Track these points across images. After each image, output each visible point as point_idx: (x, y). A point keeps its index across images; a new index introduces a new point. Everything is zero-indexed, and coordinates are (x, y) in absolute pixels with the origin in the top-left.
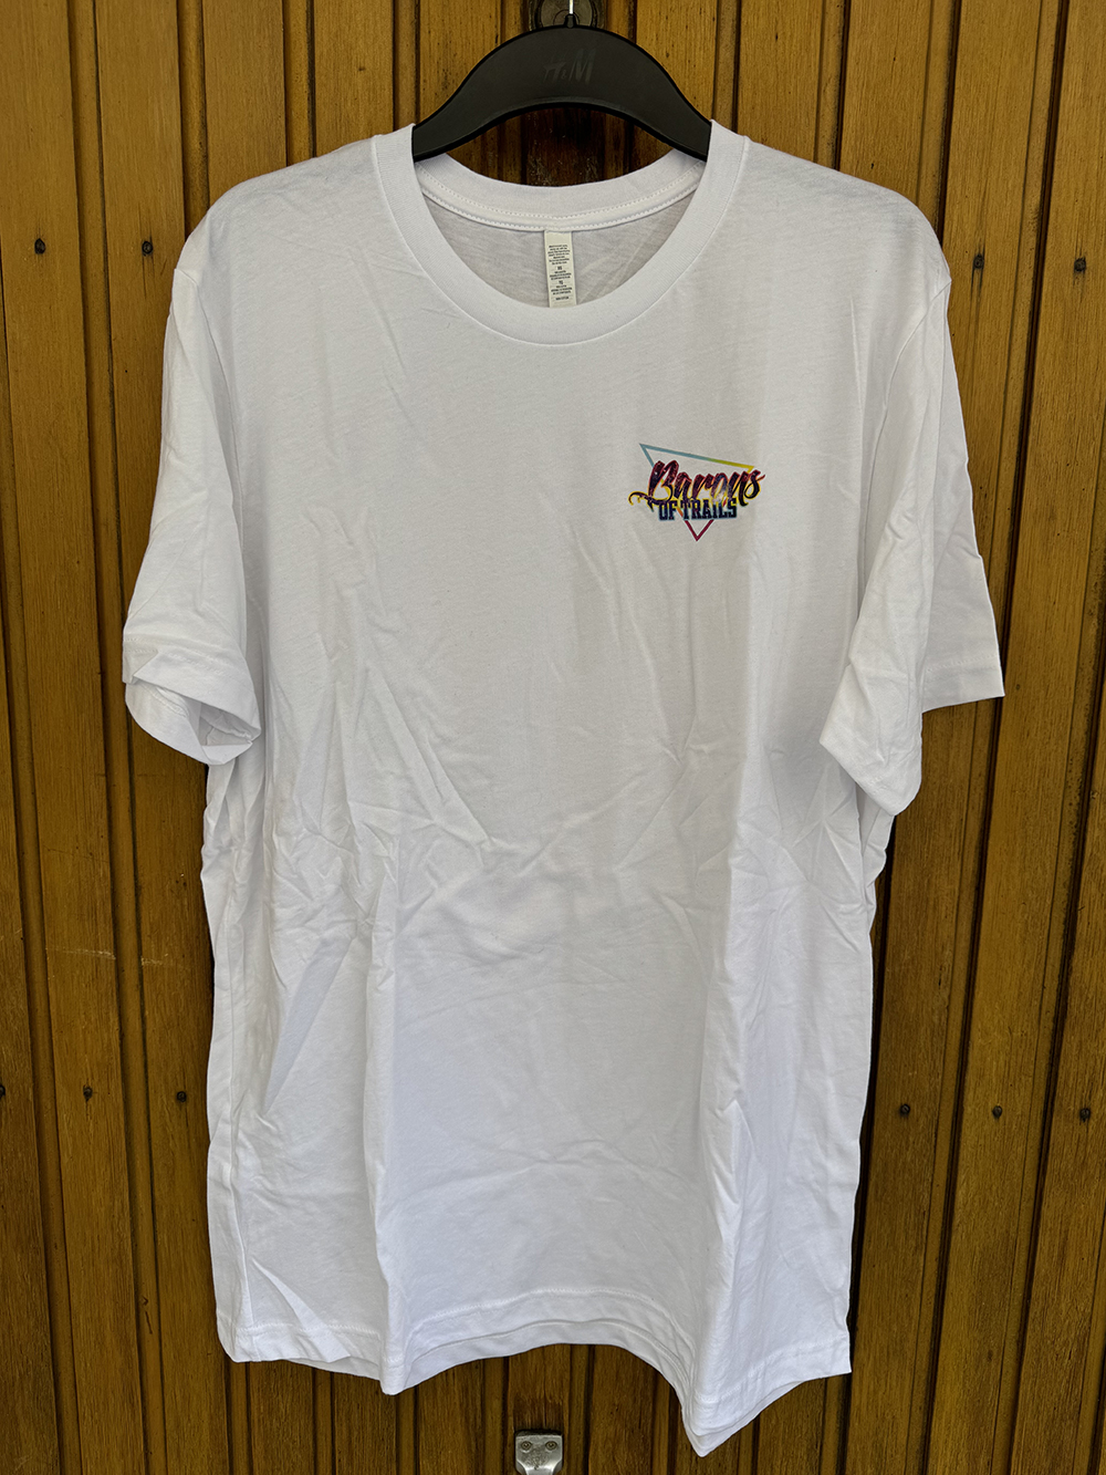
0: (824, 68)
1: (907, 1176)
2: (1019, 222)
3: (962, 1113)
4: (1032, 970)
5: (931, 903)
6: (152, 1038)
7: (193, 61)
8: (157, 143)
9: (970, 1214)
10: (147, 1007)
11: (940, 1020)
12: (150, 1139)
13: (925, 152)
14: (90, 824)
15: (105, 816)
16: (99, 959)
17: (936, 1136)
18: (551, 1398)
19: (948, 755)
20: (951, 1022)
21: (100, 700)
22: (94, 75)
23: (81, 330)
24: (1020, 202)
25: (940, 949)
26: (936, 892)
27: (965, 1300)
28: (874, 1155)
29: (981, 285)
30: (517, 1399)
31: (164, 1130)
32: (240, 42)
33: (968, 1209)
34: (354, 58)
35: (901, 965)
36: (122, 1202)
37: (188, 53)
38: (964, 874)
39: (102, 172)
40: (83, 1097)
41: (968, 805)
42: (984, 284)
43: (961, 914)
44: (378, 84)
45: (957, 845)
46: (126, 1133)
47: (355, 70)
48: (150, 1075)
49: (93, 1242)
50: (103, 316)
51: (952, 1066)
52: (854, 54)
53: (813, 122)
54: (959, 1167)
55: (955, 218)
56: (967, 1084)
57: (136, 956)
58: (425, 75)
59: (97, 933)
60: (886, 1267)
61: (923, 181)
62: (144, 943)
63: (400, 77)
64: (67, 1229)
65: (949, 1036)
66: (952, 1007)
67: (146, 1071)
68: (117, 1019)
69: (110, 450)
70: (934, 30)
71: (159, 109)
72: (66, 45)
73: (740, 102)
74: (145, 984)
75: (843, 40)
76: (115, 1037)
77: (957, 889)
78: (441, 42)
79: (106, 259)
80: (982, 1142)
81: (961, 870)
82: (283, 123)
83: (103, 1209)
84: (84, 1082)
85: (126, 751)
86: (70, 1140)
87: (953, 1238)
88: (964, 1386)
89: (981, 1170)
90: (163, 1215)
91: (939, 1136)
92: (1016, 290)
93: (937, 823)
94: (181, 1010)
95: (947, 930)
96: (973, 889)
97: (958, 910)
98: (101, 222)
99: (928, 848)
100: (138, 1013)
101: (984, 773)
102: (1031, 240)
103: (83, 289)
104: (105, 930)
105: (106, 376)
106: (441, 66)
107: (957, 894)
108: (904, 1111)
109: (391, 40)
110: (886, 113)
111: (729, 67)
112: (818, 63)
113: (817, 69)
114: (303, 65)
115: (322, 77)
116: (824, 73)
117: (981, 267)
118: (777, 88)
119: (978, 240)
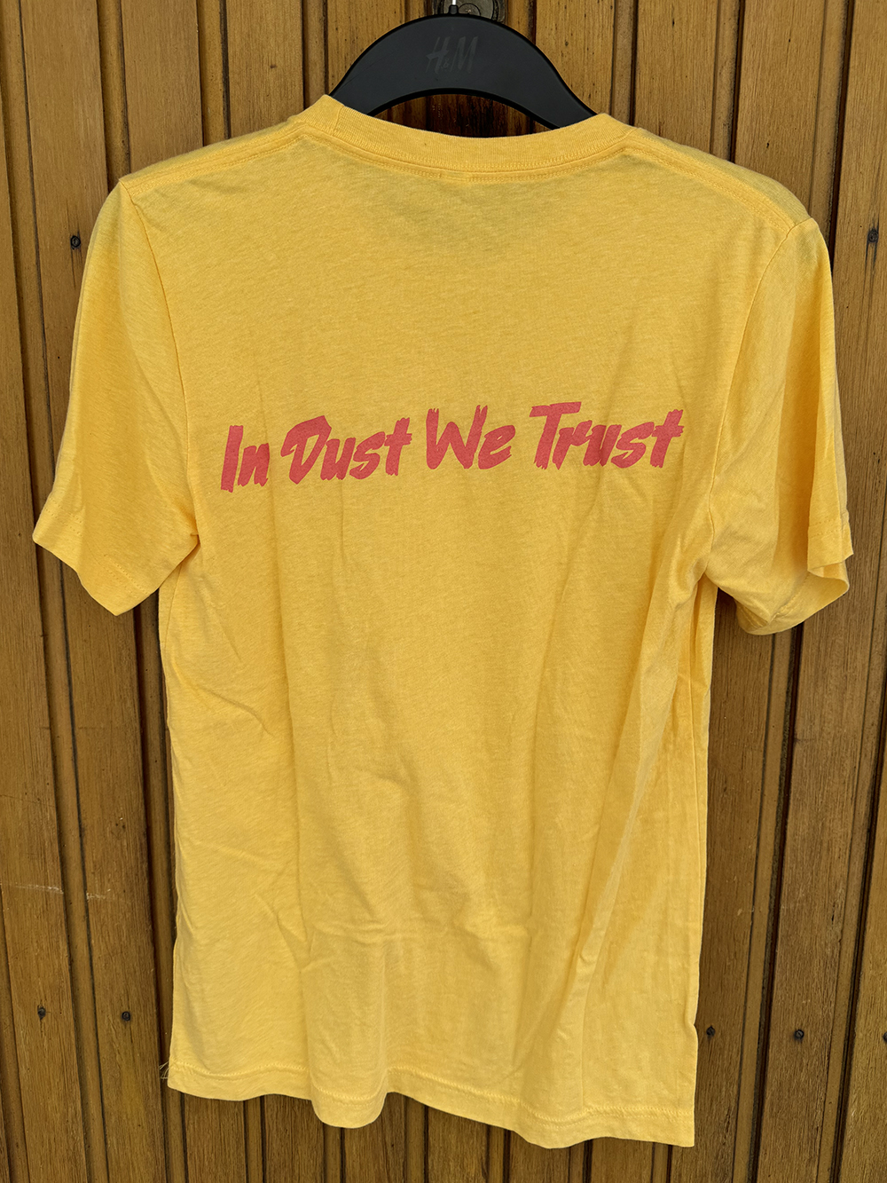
0: (720, 51)
1: (800, 1095)
3: (854, 1038)
5: (825, 845)
6: (98, 964)
7: (115, 63)
8: (82, 143)
9: (860, 1131)
10: (93, 936)
11: (833, 952)
12: (98, 1053)
13: (819, 132)
14: (37, 772)
15: (50, 765)
16: (48, 893)
17: (829, 1059)
19: (842, 707)
20: (843, 953)
21: (43, 660)
22: (23, 79)
23: (17, 320)
25: (833, 887)
26: (829, 835)
28: (769, 1075)
29: (875, 259)
31: (111, 1046)
32: (158, 46)
33: (859, 1125)
34: (266, 56)
35: (795, 903)
36: (75, 1109)
37: (109, 57)
38: (857, 817)
39: (32, 171)
40: (37, 1016)
41: (861, 754)
42: (878, 257)
43: (853, 853)
44: (289, 80)
45: (850, 790)
46: (77, 1048)
47: (266, 67)
48: (97, 997)
49: (50, 1143)
50: (36, 306)
51: (844, 995)
52: (749, 37)
53: (710, 105)
54: (851, 1087)
55: (850, 194)
56: (859, 1011)
57: (82, 890)
58: (333, 70)
59: (46, 871)
61: (817, 159)
62: (89, 880)
63: (310, 73)
64: (27, 1132)
65: (841, 968)
66: (844, 938)
67: (94, 993)
68: (66, 947)
69: (46, 430)
70: (829, 11)
71: (83, 111)
73: (638, 86)
74: (91, 916)
75: (738, 24)
76: (65, 963)
77: (850, 832)
78: (348, 39)
79: (38, 253)
80: (872, 1064)
81: (854, 814)
82: (200, 120)
83: (58, 1115)
84: (38, 1003)
85: (68, 705)
86: (27, 1054)
87: (845, 1151)
89: (872, 1091)
90: (112, 1121)
91: (831, 1058)
93: (832, 770)
94: (124, 939)
95: (840, 870)
96: (865, 831)
97: (850, 851)
98: (32, 218)
99: (822, 794)
100: (86, 941)
101: (876, 723)
103: (17, 282)
104: (53, 867)
105: (41, 362)
107: (849, 837)
108: (798, 1035)
109: (300, 38)
110: (782, 93)
111: (626, 53)
112: (714, 47)
113: (713, 54)
114: (218, 64)
115: (236, 76)
116: (720, 57)
117: (876, 241)
118: (674, 73)
119: (873, 215)
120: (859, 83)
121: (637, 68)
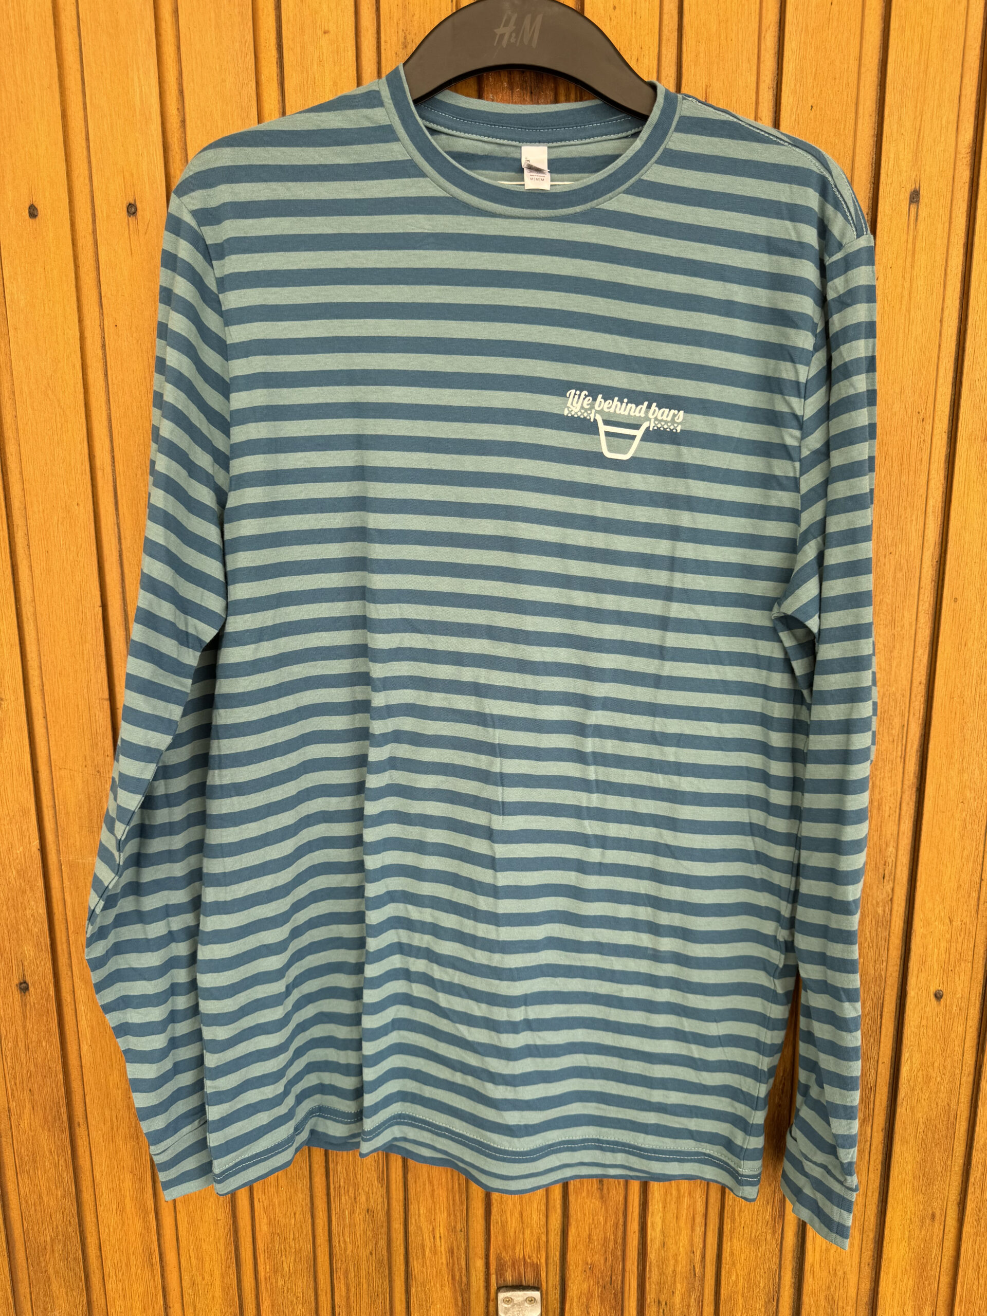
0: (764, 15)
2: (953, 157)
3: (906, 997)
4: (971, 864)
8: (138, 110)
9: (913, 1090)
11: (884, 911)
13: (862, 94)
14: (97, 744)
15: (110, 737)
18: (529, 1258)
19: (891, 665)
20: (894, 912)
21: (102, 629)
22: (78, 48)
23: (73, 289)
24: (954, 138)
25: (884, 846)
27: (910, 1167)
29: (917, 219)
30: (499, 1258)
32: (212, 12)
33: (912, 1084)
34: (319, 22)
38: (906, 775)
39: (87, 139)
41: (909, 712)
42: (920, 217)
43: (903, 813)
44: (342, 45)
45: (899, 749)
47: (320, 33)
49: (112, 1120)
50: (93, 275)
51: (896, 955)
53: (755, 68)
54: (904, 1047)
55: (892, 156)
56: (910, 970)
58: (385, 35)
61: (860, 121)
63: (363, 39)
64: (88, 1110)
65: (893, 925)
66: (895, 898)
69: (103, 399)
71: (139, 78)
72: (50, 21)
77: (899, 790)
78: (400, 5)
79: (94, 221)
80: (924, 1022)
81: (903, 773)
82: (254, 86)
83: (120, 1092)
87: (899, 1111)
88: (909, 1245)
91: (884, 1018)
92: (950, 223)
95: (890, 829)
96: (914, 789)
97: (900, 809)
98: (88, 187)
101: (924, 681)
102: (964, 174)
103: (74, 250)
105: (98, 331)
106: (401, 26)
107: (899, 795)
110: (825, 56)
111: (672, 17)
112: (758, 11)
113: (758, 18)
114: (271, 30)
115: (290, 41)
116: (764, 21)
117: (918, 202)
118: (720, 37)
119: (914, 176)
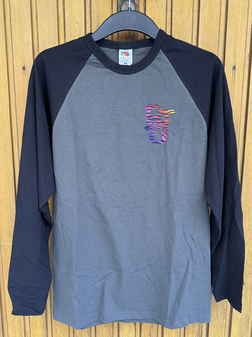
2: (244, 58)
7: (35, 22)
8: (26, 42)
13: (220, 41)
14: (12, 212)
21: (14, 181)
22: (10, 26)
23: (8, 89)
24: (244, 53)
27: (236, 331)
29: (235, 74)
32: (47, 17)
34: (75, 20)
37: (33, 20)
39: (12, 50)
42: (236, 73)
44: (81, 26)
47: (75, 23)
49: (13, 317)
50: (13, 85)
52: (201, 16)
53: (191, 34)
55: (228, 57)
58: (93, 24)
60: (216, 324)
61: (219, 48)
63: (87, 25)
64: (7, 314)
69: (15, 118)
70: (221, 10)
71: (26, 34)
72: (3, 19)
73: (172, 29)
75: (198, 13)
78: (97, 16)
79: (14, 71)
82: (57, 37)
92: (244, 75)
98: (12, 62)
102: (247, 62)
103: (8, 79)
105: (14, 100)
106: (97, 22)
109: (84, 15)
110: (210, 31)
111: (169, 20)
112: (192, 19)
113: (192, 20)
114: (62, 22)
115: (67, 25)
116: (194, 21)
117: (235, 69)
118: (182, 25)
119: (234, 62)
120: (230, 28)
121: (172, 24)
